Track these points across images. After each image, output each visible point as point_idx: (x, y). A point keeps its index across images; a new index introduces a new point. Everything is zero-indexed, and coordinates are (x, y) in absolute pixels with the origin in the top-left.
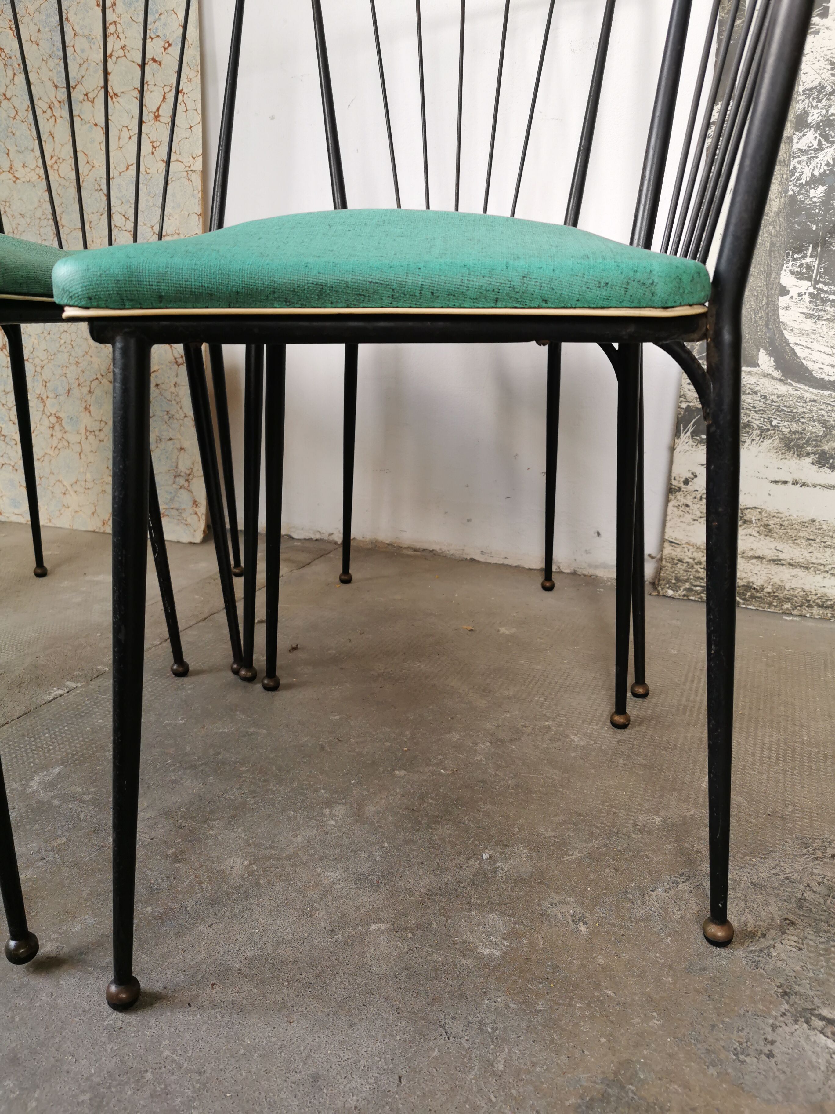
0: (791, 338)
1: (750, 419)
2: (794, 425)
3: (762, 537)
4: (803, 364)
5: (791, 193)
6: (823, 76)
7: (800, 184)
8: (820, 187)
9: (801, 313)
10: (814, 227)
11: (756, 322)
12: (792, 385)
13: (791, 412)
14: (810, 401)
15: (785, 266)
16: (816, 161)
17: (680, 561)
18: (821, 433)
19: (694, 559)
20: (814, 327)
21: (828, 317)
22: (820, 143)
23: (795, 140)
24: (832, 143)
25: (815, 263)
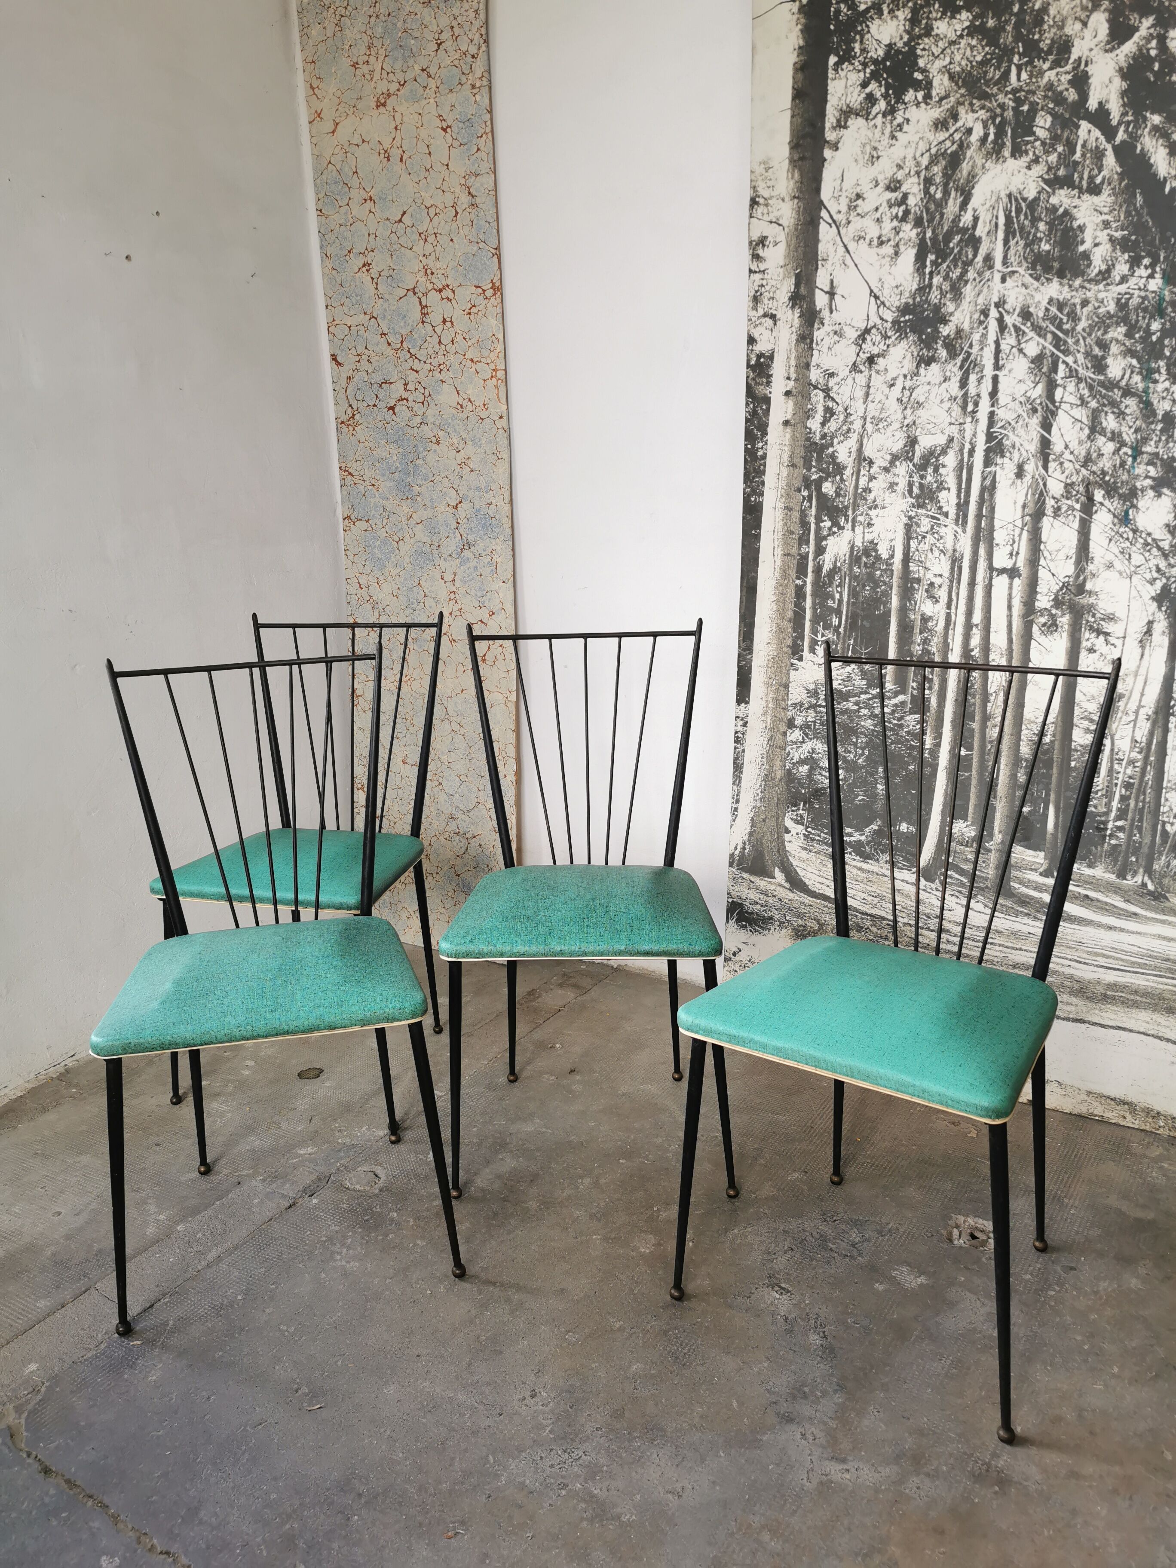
0: (794, 863)
1: (772, 913)
5: (787, 767)
6: (802, 697)
7: (793, 763)
8: (805, 766)
9: (798, 846)
10: (803, 791)
11: (771, 849)
12: (797, 893)
13: (798, 911)
14: (807, 904)
15: (787, 814)
16: (802, 749)
24: (811, 739)
25: (805, 814)
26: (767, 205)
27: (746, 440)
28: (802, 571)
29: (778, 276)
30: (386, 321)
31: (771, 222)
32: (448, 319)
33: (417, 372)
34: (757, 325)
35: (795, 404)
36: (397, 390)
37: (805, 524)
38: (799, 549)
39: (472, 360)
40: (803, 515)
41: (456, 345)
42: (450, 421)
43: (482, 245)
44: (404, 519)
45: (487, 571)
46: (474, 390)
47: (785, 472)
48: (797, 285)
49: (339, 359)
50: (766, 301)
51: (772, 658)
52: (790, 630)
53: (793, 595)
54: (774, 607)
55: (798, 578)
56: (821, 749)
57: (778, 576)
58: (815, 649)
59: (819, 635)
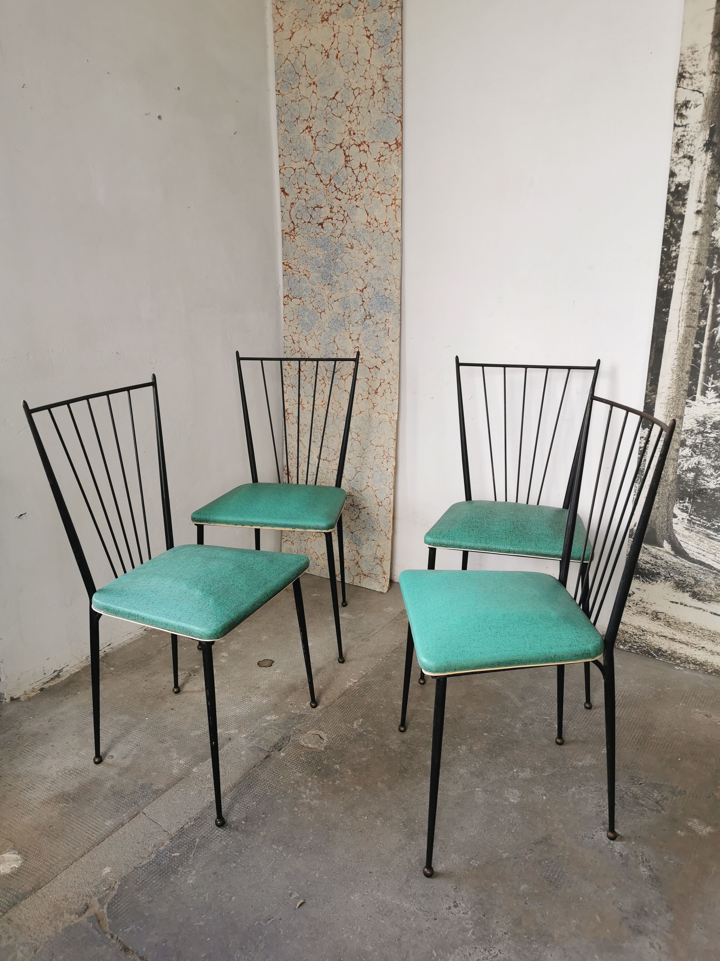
0: (679, 538)
1: (660, 571)
2: (681, 577)
3: (666, 627)
4: (684, 550)
5: (678, 473)
6: (693, 426)
7: (683, 470)
8: (692, 473)
9: (683, 527)
10: (689, 490)
11: (662, 527)
13: (679, 571)
14: (688, 567)
15: (676, 505)
16: (690, 461)
17: (627, 632)
18: (693, 583)
19: (633, 633)
20: (689, 534)
21: (696, 531)
22: (692, 454)
23: (680, 451)
24: (698, 455)
25: (690, 506)
26: (691, 78)
27: (663, 245)
28: (700, 337)
29: (697, 129)
30: (320, 166)
31: (694, 91)
32: (364, 165)
33: (340, 200)
34: (677, 164)
35: (704, 220)
36: (325, 212)
37: (704, 305)
38: (699, 323)
39: (379, 193)
40: (704, 299)
41: (368, 182)
42: (361, 233)
43: (390, 115)
44: (326, 298)
45: (381, 334)
46: (379, 213)
47: (692, 268)
48: (711, 135)
49: (286, 191)
50: (686, 147)
51: (672, 398)
52: (687, 379)
53: (692, 355)
54: (676, 363)
55: (696, 343)
56: (705, 462)
57: (680, 341)
58: (706, 393)
59: (710, 384)
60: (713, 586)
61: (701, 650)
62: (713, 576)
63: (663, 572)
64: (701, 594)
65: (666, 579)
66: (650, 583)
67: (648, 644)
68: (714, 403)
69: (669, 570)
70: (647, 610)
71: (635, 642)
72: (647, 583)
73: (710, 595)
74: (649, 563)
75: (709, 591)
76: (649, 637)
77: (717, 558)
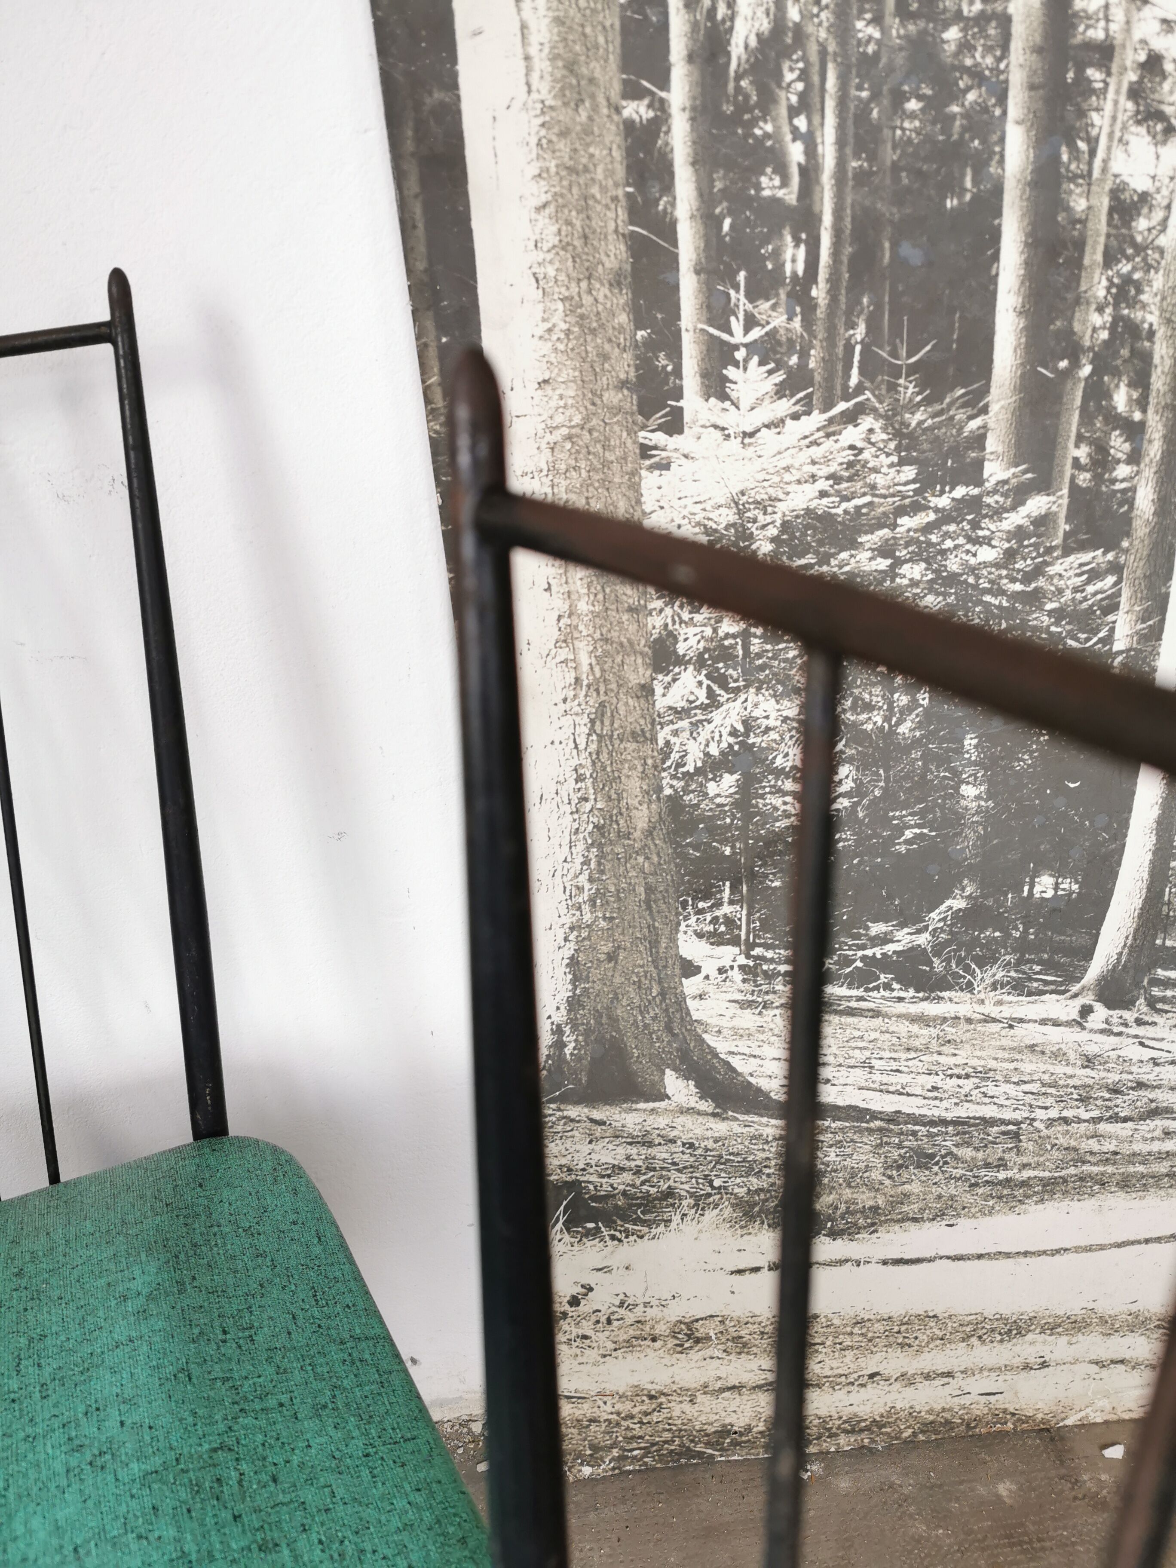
0: (721, 1046)
1: (671, 1183)
2: (754, 1180)
3: (733, 1357)
4: (749, 1083)
5: (668, 791)
7: (686, 773)
8: (726, 776)
9: (730, 1001)
10: (728, 851)
11: (646, 1026)
12: (737, 1119)
13: (744, 1160)
14: (775, 1139)
15: (683, 924)
16: (709, 727)
17: (593, 1420)
19: (618, 1414)
20: (759, 1021)
21: (783, 1001)
22: (711, 694)
23: (659, 690)
24: (736, 691)
25: (741, 913)
51: (569, 438)
52: (623, 318)
53: (620, 172)
54: (550, 232)
55: (632, 92)
56: (773, 715)
57: (544, 90)
58: (726, 379)
59: (737, 325)
60: (876, 1175)
61: (869, 1386)
62: (874, 1139)
63: (681, 1183)
64: (839, 1212)
65: (700, 1203)
66: (642, 1237)
67: (680, 1430)
68: (767, 426)
69: (705, 1169)
70: (652, 1328)
71: (633, 1437)
72: (632, 1238)
73: (870, 1208)
74: (622, 1169)
75: (864, 1197)
76: (679, 1410)
77: (877, 1077)
